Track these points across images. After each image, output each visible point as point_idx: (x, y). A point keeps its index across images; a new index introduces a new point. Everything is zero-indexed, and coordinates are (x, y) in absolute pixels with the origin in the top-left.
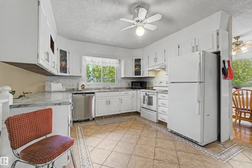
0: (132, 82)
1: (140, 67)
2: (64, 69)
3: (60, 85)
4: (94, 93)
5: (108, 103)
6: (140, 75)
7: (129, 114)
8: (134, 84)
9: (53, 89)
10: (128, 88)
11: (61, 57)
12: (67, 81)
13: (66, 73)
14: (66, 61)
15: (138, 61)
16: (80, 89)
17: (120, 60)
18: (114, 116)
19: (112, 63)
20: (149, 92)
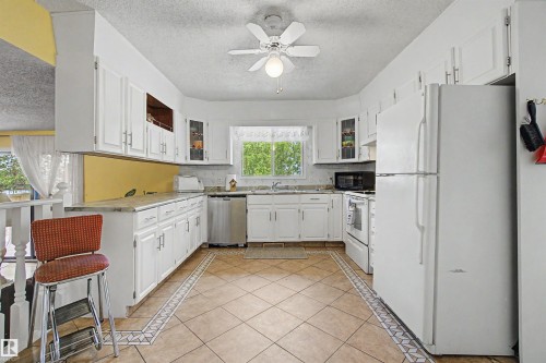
0: (337, 174)
1: (354, 139)
2: (197, 153)
3: (195, 180)
4: (244, 196)
5: (274, 217)
6: (354, 157)
7: (323, 245)
8: (339, 177)
9: (181, 188)
10: (328, 188)
11: (192, 134)
12: (208, 174)
13: (202, 159)
14: (202, 139)
15: (348, 125)
16: (228, 187)
17: (311, 127)
18: (287, 245)
19: (293, 134)
20: (357, 198)
